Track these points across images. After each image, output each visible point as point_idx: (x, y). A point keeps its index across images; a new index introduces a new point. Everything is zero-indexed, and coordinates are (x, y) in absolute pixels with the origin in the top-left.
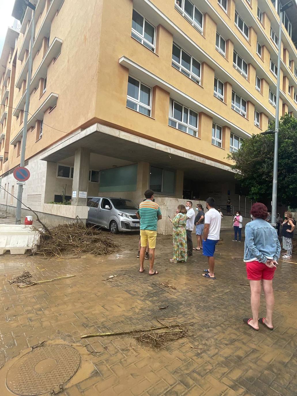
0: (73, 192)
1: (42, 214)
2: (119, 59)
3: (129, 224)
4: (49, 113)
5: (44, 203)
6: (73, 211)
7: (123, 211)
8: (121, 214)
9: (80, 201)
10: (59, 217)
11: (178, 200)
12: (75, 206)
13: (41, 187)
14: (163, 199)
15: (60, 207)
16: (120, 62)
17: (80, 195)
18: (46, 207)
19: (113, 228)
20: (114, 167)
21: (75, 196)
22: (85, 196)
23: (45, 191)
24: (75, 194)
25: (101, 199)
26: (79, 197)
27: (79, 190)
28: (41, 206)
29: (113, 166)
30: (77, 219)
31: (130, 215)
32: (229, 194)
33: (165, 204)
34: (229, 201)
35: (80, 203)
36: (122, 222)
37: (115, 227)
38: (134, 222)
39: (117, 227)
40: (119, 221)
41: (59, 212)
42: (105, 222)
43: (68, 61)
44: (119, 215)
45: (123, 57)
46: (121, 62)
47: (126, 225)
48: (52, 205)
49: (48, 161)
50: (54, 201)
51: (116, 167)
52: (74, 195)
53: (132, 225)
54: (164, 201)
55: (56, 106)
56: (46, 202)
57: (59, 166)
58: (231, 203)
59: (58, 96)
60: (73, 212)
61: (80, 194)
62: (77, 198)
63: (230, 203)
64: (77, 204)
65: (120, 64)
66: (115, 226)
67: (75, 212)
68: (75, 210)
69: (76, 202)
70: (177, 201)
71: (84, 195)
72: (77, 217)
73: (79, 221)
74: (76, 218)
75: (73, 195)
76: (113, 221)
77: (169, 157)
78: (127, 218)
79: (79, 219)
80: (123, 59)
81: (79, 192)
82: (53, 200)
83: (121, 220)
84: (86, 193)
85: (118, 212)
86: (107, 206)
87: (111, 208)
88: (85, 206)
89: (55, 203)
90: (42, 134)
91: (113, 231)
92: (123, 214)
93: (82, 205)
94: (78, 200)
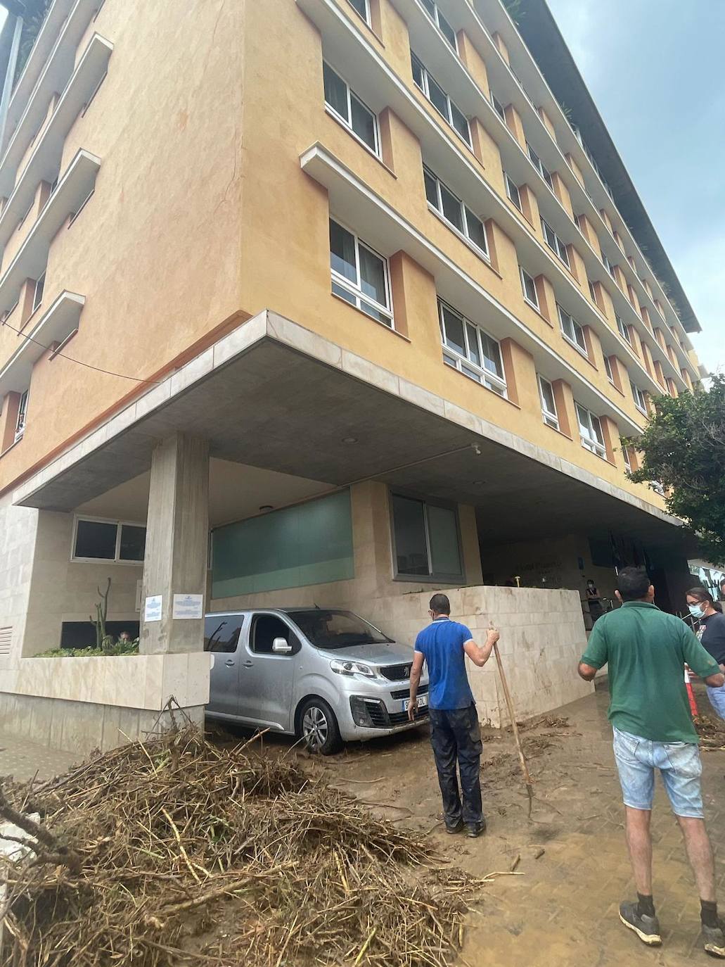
0: (149, 601)
1: (13, 699)
2: (300, 157)
3: (382, 705)
4: (51, 359)
5: (22, 657)
6: (148, 678)
7: (348, 654)
8: (341, 668)
9: (179, 630)
10: (86, 707)
11: (513, 593)
12: (160, 657)
13: (11, 600)
14: (468, 594)
15: (87, 666)
16: (304, 162)
17: (176, 608)
18: (28, 669)
19: (314, 729)
20: (264, 511)
21: (157, 614)
22: (196, 613)
23: (28, 614)
24: (154, 605)
25: (248, 617)
26: (176, 617)
27: (174, 592)
28: (8, 670)
29: (261, 508)
30: (171, 711)
31: (377, 668)
32: (581, 567)
33: (483, 610)
34: (591, 586)
35: (179, 643)
36: (355, 701)
37: (325, 726)
38: (398, 694)
39: (332, 724)
40: (342, 696)
41: (83, 689)
42: (273, 707)
43: (121, 200)
44: (336, 671)
45: (313, 148)
46: (309, 163)
47: (369, 709)
48: (52, 660)
49: (41, 508)
50: (59, 644)
51: (271, 512)
52: (154, 610)
53: (392, 706)
54: (476, 600)
55: (76, 332)
56: (32, 650)
57: (81, 523)
58: (597, 591)
59: (83, 303)
60: (151, 681)
61: (179, 603)
62: (165, 621)
63: (595, 592)
64: (165, 645)
65: (302, 169)
66: (324, 719)
67: (159, 682)
68: (160, 670)
69: (160, 639)
70: (510, 595)
71: (192, 606)
72: (169, 704)
73: (179, 720)
74: (167, 708)
75: (148, 611)
76: (312, 701)
77: (475, 448)
78: (370, 682)
79: (180, 708)
80: (316, 152)
81: (175, 595)
82: (56, 642)
83: (348, 694)
84: (199, 599)
85: (329, 660)
86: (279, 643)
87: (296, 647)
88: (197, 650)
89: (62, 651)
90: (22, 430)
91: (315, 742)
92: (350, 666)
93: (187, 647)
94: (169, 627)
